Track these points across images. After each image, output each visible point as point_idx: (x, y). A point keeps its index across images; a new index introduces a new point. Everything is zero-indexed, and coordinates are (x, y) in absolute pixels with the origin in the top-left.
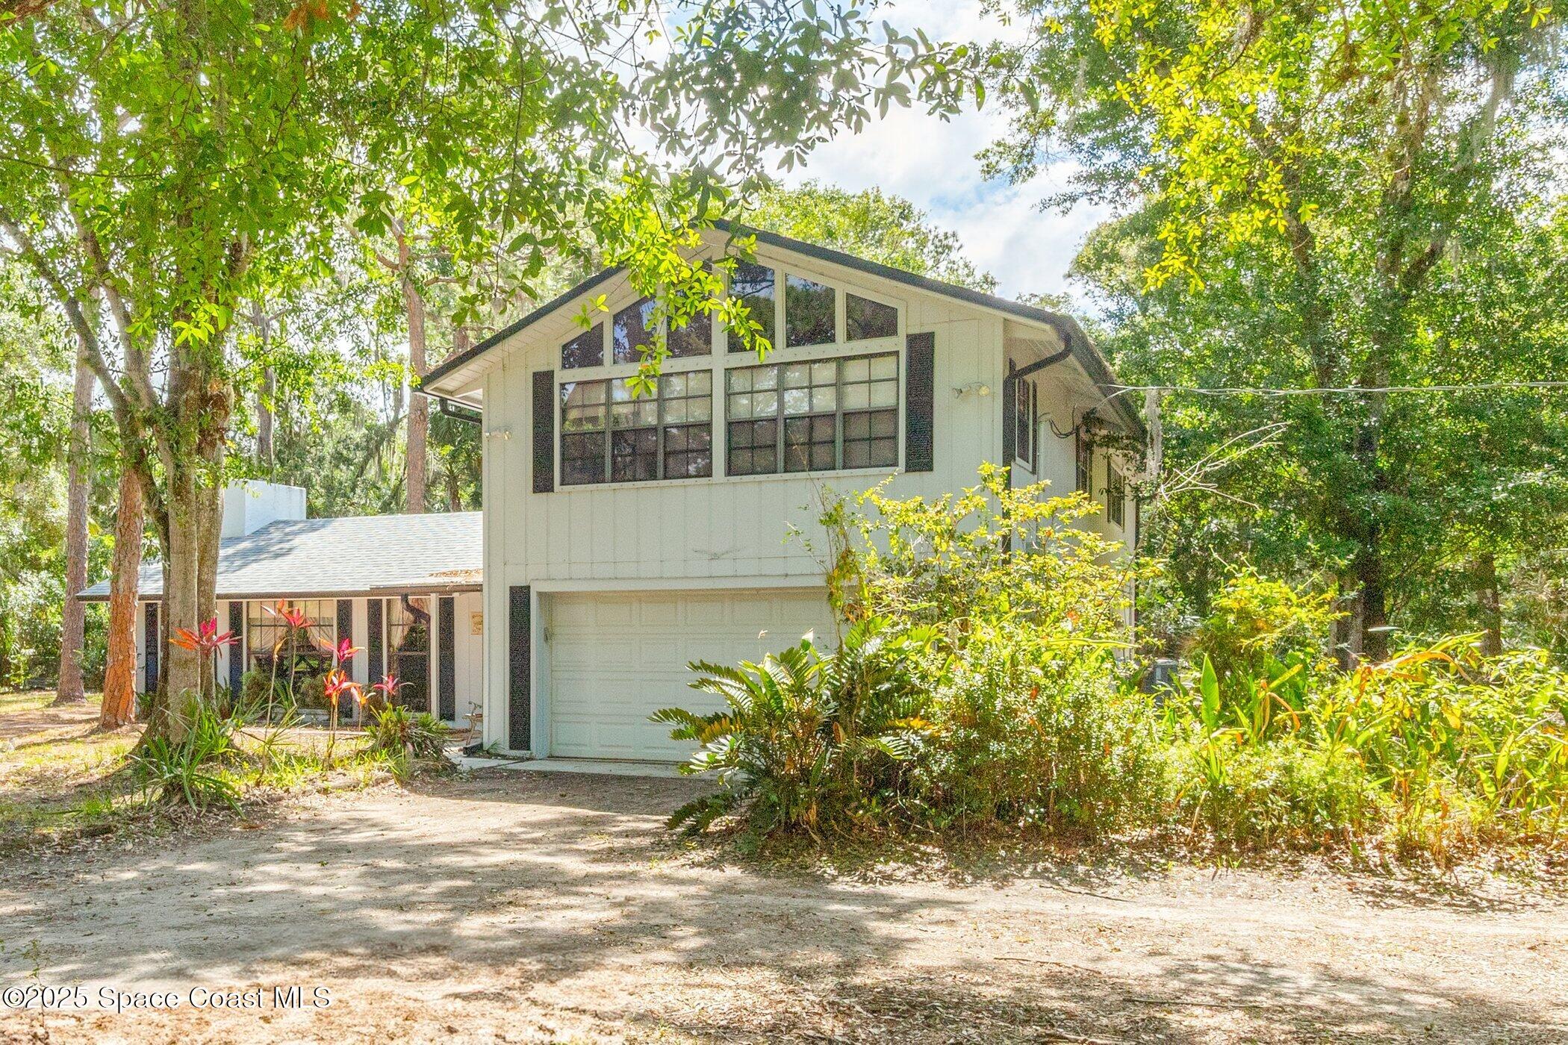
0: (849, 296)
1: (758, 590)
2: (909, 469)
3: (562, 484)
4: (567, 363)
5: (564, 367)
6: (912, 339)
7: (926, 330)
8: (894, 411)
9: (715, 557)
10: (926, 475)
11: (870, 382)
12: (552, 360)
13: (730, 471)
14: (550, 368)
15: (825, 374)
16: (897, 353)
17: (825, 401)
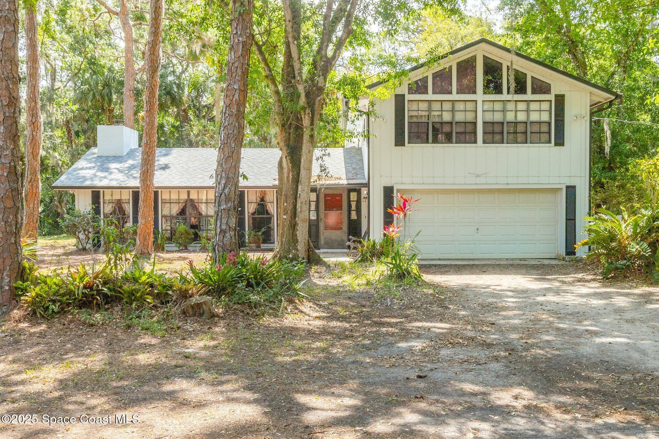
0: (532, 77)
1: (489, 189)
2: (556, 144)
3: (409, 143)
4: (411, 91)
5: (409, 93)
6: (557, 96)
7: (562, 93)
8: (549, 124)
9: (478, 176)
10: (561, 147)
11: (540, 111)
12: (403, 90)
13: (484, 142)
14: (403, 93)
15: (522, 106)
16: (550, 101)
17: (521, 117)
